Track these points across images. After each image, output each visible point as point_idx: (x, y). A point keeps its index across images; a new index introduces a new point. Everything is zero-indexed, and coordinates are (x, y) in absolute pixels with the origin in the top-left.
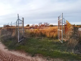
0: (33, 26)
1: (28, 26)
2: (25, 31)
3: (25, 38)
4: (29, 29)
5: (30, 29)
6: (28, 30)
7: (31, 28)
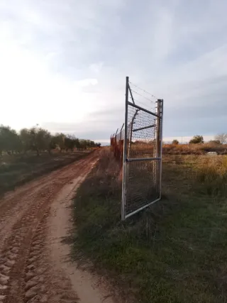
0: (217, 143)
1: (198, 140)
2: (178, 163)
3: (164, 197)
4: (199, 154)
5: (201, 156)
6: (194, 159)
7: (207, 150)
